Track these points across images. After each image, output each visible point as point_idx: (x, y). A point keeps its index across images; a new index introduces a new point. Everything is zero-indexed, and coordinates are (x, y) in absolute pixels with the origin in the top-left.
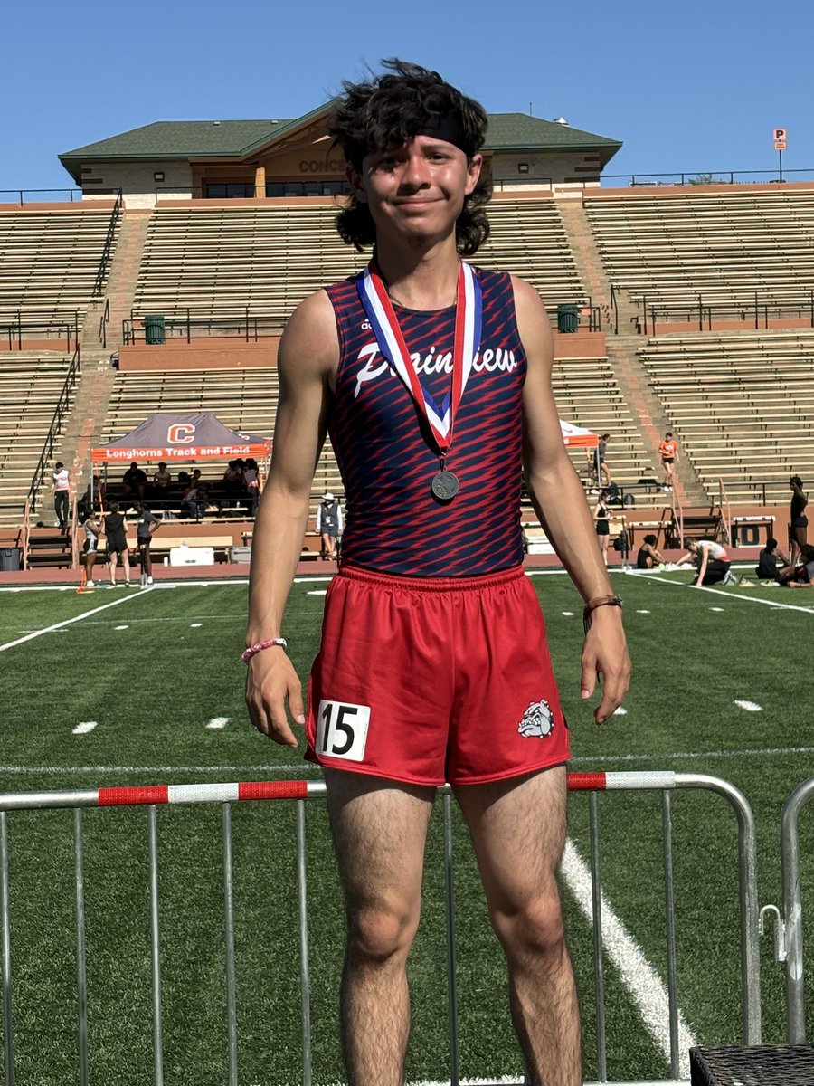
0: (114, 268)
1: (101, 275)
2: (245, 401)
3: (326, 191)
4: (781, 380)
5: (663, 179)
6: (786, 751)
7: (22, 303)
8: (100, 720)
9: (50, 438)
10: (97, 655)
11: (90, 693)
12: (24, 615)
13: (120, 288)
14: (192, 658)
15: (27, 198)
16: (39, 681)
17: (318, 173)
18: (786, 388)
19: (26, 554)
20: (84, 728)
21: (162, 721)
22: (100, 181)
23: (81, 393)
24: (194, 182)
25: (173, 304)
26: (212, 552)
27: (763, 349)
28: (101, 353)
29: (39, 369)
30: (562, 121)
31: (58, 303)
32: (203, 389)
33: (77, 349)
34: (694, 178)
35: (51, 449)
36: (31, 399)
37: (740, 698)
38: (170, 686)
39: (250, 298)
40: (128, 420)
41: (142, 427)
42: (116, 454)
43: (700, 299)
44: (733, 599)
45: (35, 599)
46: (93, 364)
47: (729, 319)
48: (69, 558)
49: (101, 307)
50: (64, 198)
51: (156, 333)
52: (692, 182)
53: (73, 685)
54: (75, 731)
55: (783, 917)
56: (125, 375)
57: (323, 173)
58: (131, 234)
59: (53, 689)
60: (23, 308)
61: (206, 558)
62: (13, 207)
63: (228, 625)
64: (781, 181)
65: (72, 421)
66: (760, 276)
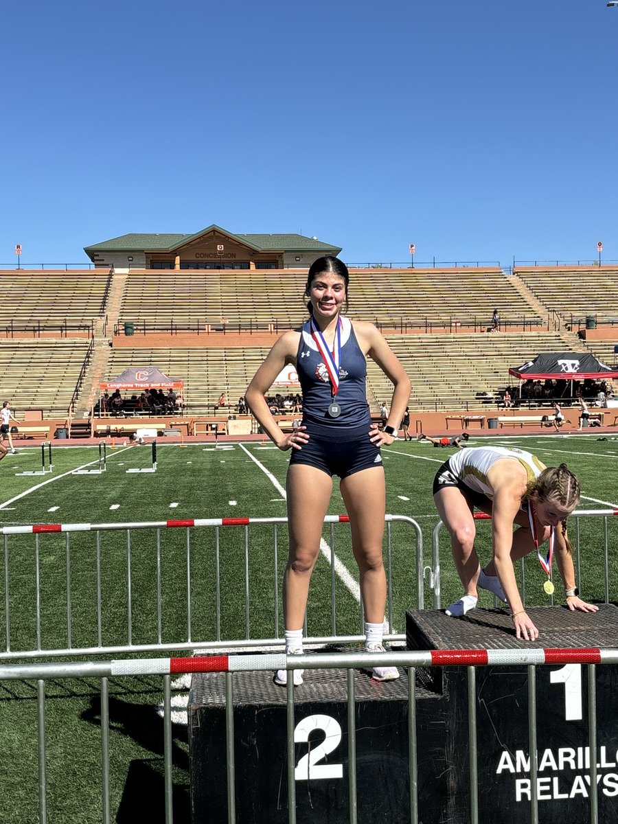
0: (109, 300)
1: (104, 303)
2: (171, 363)
3: (207, 267)
4: (412, 357)
5: (360, 265)
6: (421, 516)
7: (67, 316)
8: (121, 504)
9: (81, 378)
10: (113, 476)
11: (113, 492)
12: (74, 458)
13: (113, 309)
14: (157, 477)
15: (69, 268)
16: (89, 487)
17: (204, 259)
18: (414, 360)
19: (70, 431)
20: (114, 507)
21: (149, 504)
22: (103, 260)
23: (95, 357)
24: (146, 262)
25: (137, 318)
26: (156, 431)
27: (404, 343)
28: (104, 339)
29: (75, 347)
30: (315, 238)
31: (84, 316)
32: (151, 357)
33: (93, 337)
34: (374, 265)
35: (81, 383)
36: (71, 360)
37: (400, 495)
38: (149, 490)
39: (173, 315)
40: (118, 370)
41: (124, 374)
42: (112, 386)
43: (376, 320)
44: (393, 453)
45: (76, 452)
46: (100, 344)
47: (390, 329)
48: (90, 433)
49: (104, 318)
50: (87, 268)
51: (129, 330)
52: (373, 267)
53: (105, 489)
54: (110, 509)
55: (433, 571)
56: (115, 350)
57: (206, 259)
58: (117, 285)
59: (97, 490)
60: (67, 318)
61: (154, 434)
62: (63, 271)
63: (169, 464)
64: (413, 267)
65: (91, 370)
66: (403, 310)
